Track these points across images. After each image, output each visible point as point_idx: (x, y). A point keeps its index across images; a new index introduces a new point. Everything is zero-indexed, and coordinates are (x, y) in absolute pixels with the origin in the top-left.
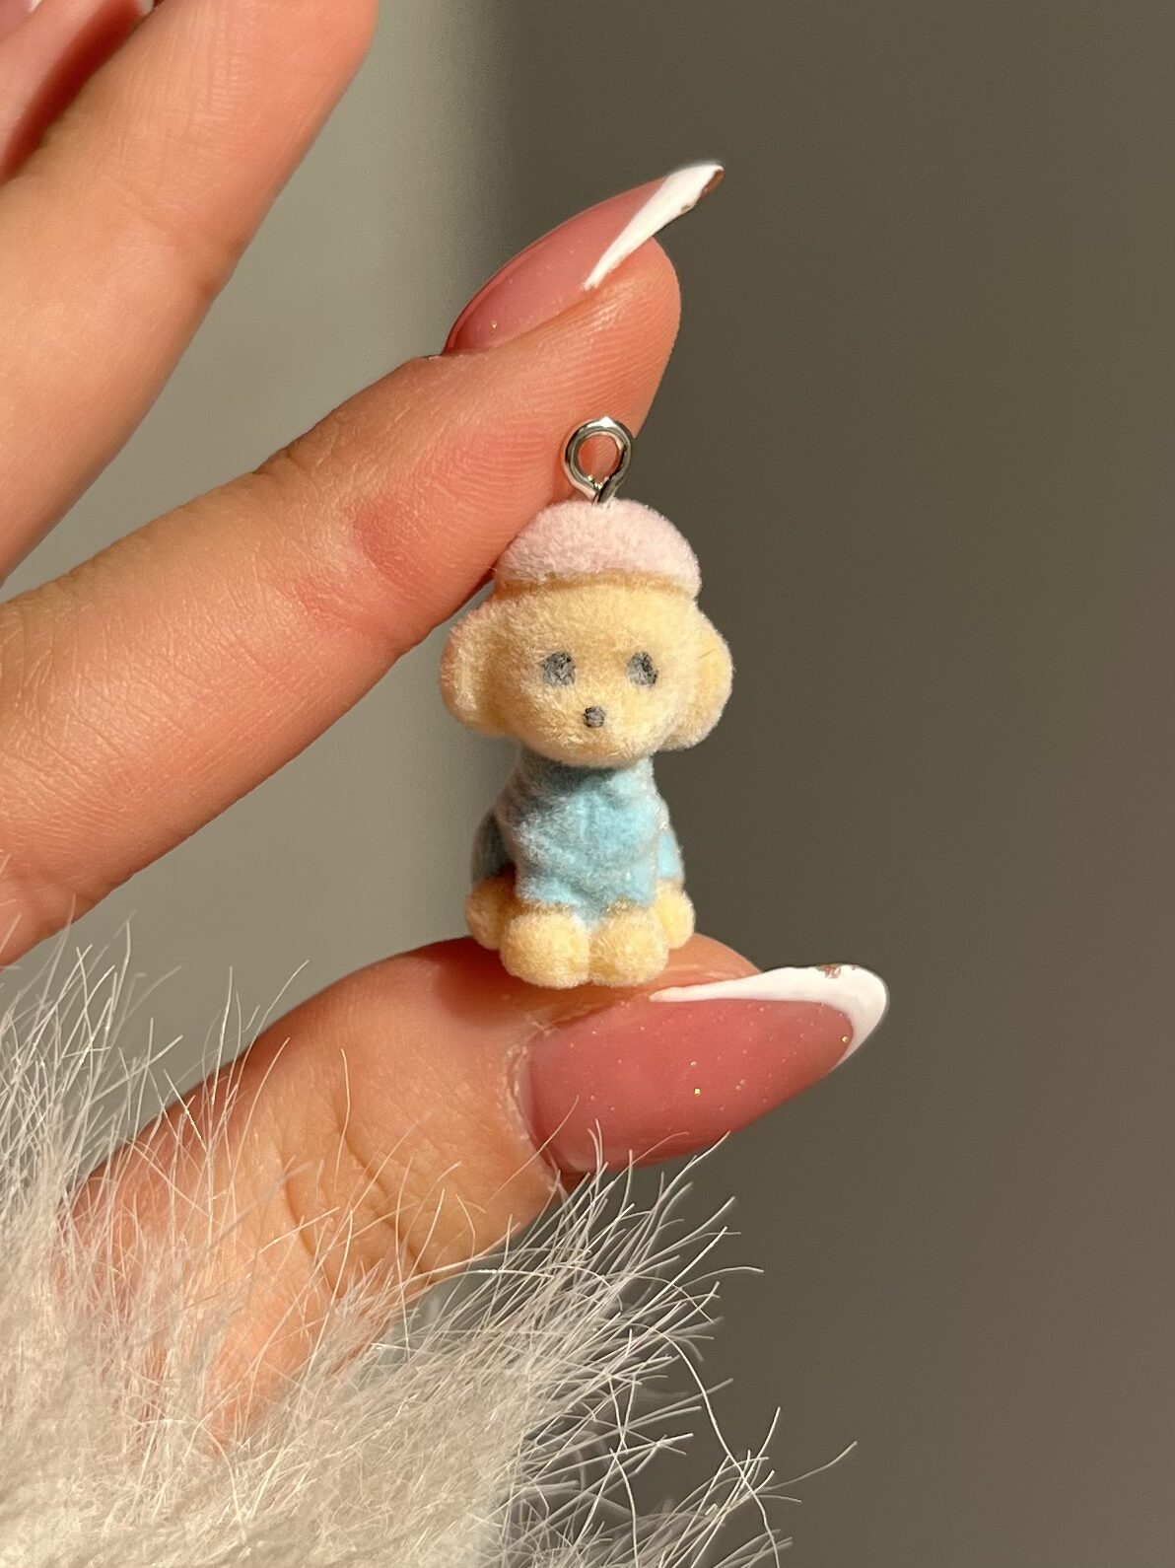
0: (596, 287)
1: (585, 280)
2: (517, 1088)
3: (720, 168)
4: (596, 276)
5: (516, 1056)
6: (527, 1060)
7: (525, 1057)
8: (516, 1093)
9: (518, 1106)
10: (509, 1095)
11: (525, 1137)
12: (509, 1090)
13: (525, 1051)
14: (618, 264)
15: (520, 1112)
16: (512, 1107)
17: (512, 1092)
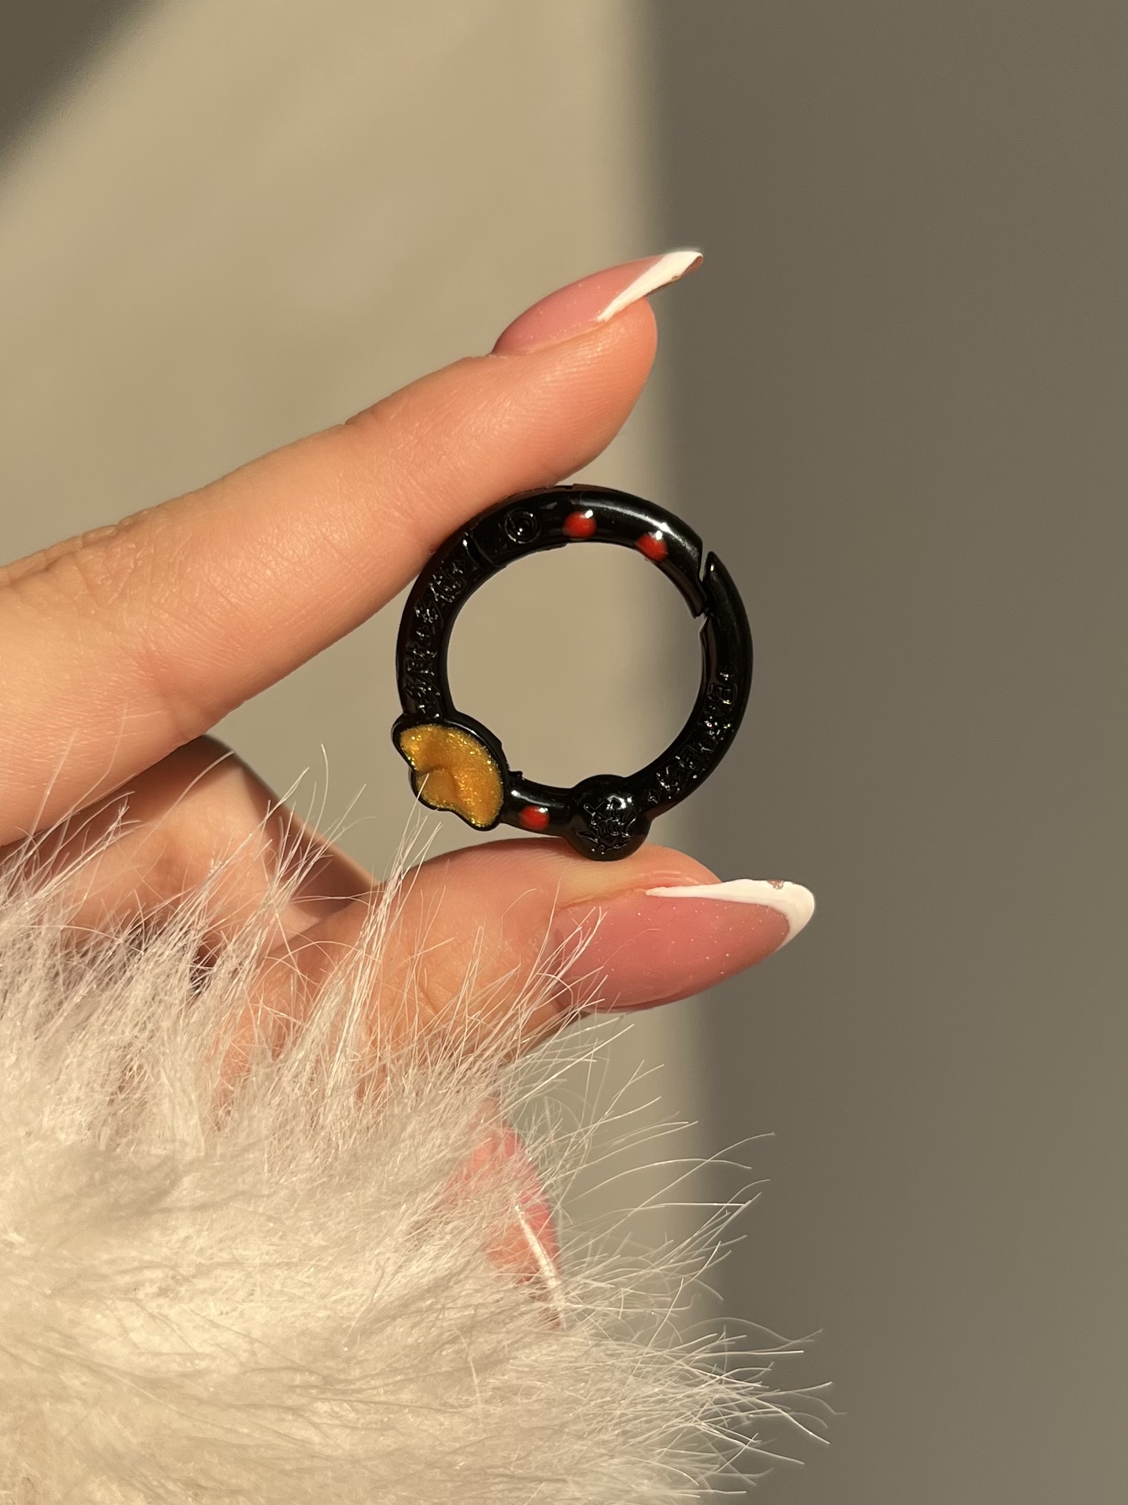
0: (606, 320)
1: (599, 314)
3: (699, 254)
4: (608, 313)
14: (624, 307)
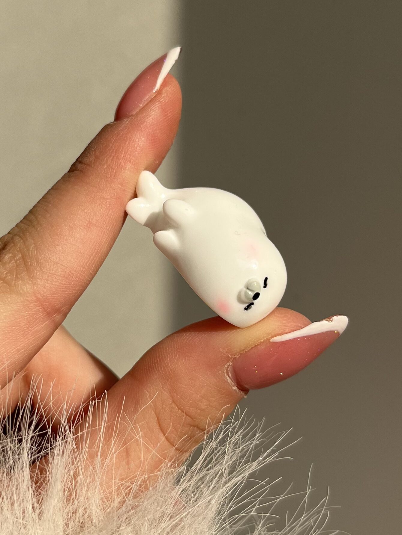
2: (230, 375)
5: (228, 366)
6: (232, 366)
7: (231, 366)
8: (230, 377)
9: (232, 380)
10: (228, 378)
11: (235, 388)
12: (228, 377)
13: (231, 364)
14: (163, 81)
15: (233, 382)
16: (229, 381)
17: (229, 377)
